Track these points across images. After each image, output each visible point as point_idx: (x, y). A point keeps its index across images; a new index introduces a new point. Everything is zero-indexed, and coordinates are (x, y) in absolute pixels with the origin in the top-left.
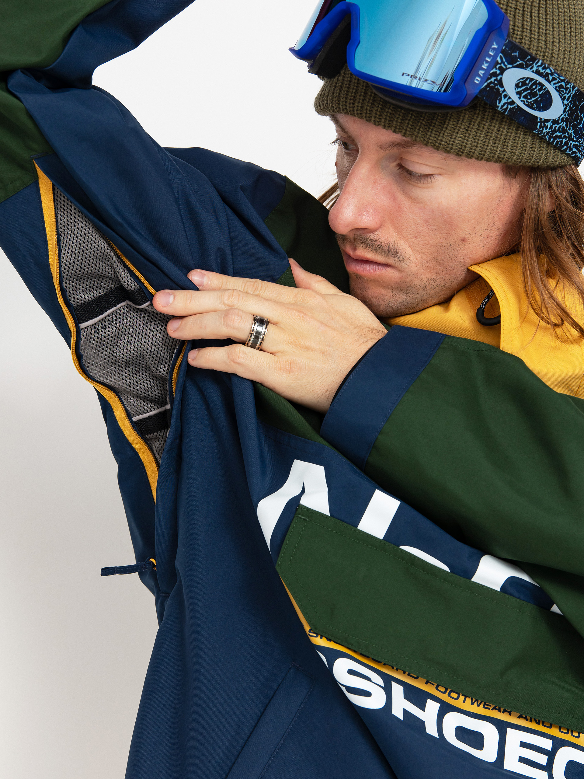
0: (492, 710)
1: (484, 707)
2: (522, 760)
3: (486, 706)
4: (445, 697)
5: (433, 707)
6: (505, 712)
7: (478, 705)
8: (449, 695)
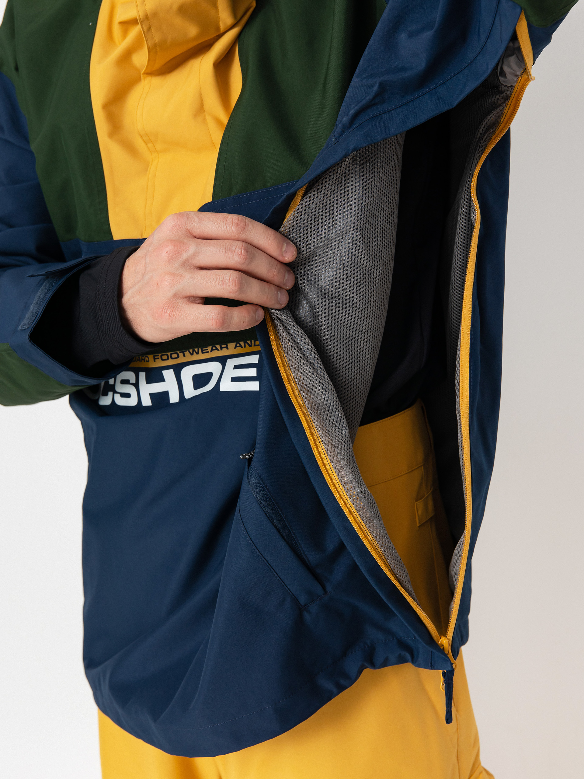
0: (211, 351)
1: (203, 353)
2: (234, 379)
3: (204, 351)
4: (170, 362)
5: (169, 374)
6: (223, 349)
7: (198, 353)
8: (172, 358)
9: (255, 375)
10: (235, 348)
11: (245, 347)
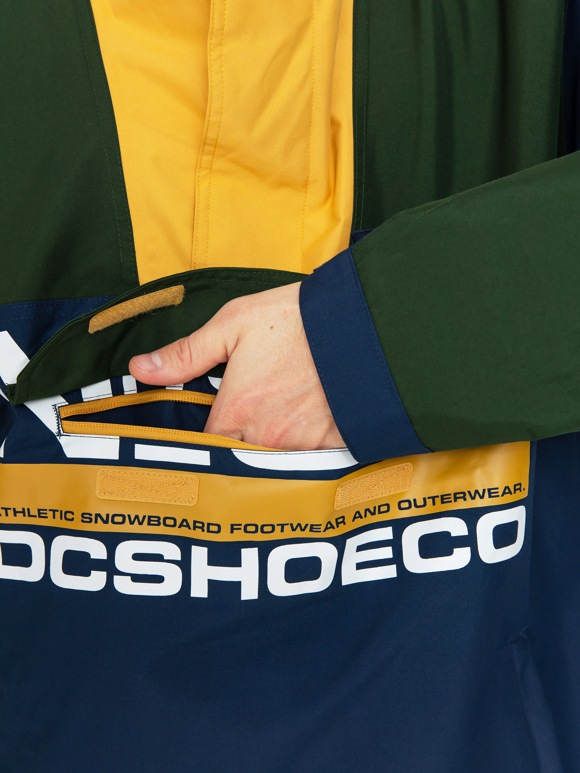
9: (391, 556)
10: (353, 521)
11: (366, 516)
